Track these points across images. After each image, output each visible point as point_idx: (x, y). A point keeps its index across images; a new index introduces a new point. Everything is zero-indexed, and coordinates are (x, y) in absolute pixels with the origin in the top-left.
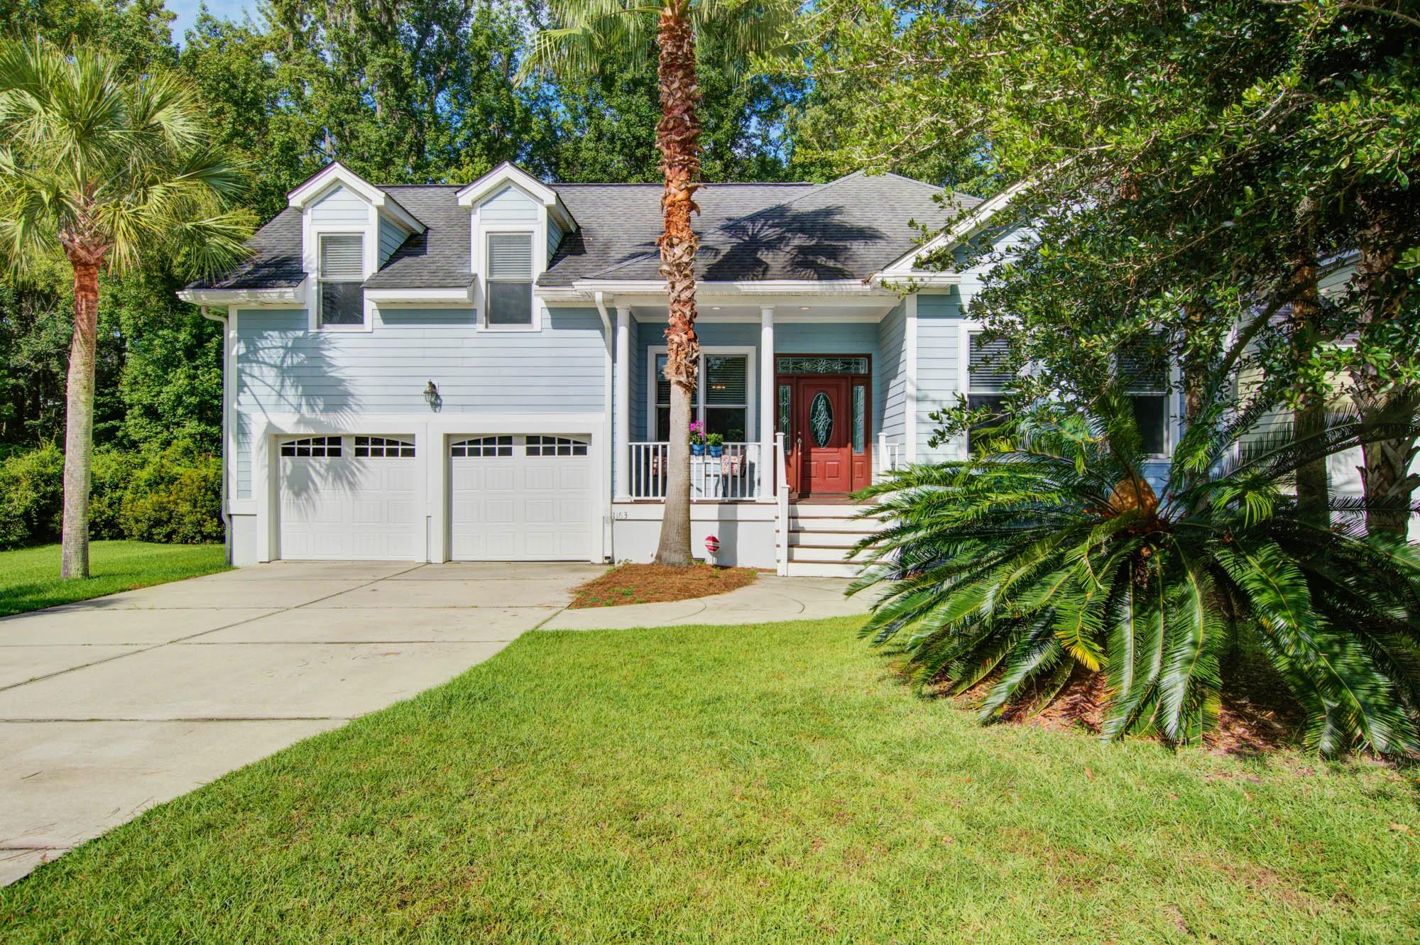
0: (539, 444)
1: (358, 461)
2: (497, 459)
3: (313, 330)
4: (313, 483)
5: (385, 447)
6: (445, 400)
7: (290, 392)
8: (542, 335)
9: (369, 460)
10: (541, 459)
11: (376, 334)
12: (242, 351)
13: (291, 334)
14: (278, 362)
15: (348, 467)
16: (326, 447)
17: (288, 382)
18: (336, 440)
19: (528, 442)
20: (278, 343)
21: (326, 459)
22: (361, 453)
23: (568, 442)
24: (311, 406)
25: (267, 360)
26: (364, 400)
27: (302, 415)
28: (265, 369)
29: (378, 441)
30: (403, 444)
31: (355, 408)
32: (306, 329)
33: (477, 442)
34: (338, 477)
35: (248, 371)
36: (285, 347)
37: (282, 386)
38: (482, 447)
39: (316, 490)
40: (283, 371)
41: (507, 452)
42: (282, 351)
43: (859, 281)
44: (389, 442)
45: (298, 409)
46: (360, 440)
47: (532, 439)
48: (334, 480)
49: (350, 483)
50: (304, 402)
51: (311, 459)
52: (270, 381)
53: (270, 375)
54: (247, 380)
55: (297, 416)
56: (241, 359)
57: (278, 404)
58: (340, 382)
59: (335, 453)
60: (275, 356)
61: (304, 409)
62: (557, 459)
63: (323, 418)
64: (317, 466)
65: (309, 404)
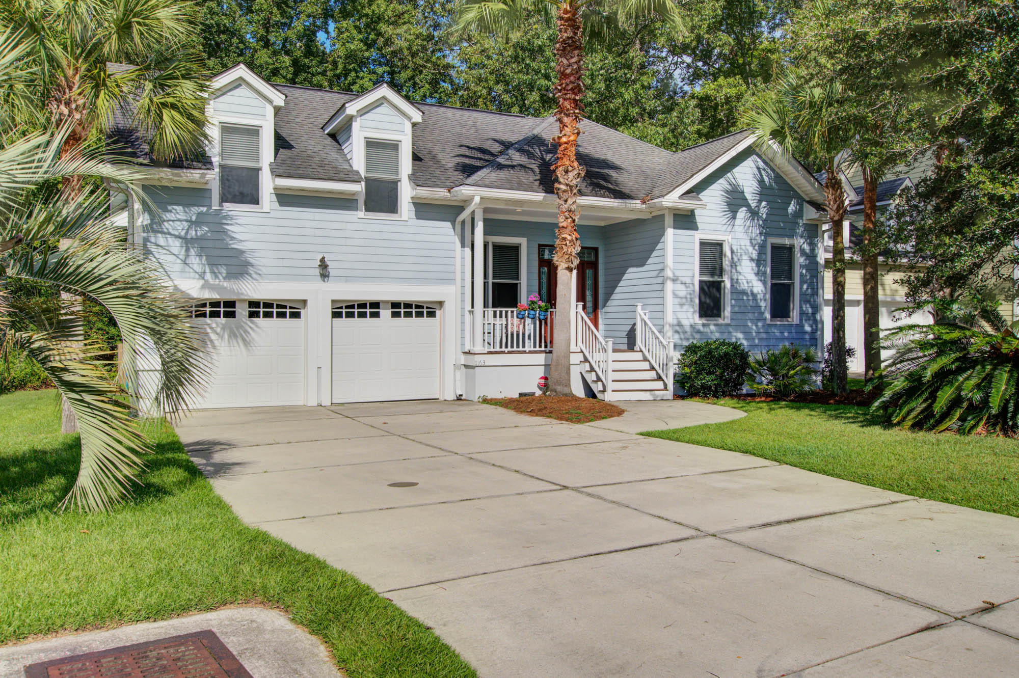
0: (401, 309)
1: (252, 322)
2: (368, 320)
3: (215, 207)
4: (211, 341)
5: (275, 310)
6: (332, 272)
7: (194, 260)
8: (408, 223)
9: (261, 321)
10: (402, 320)
11: (273, 214)
12: (147, 221)
13: (195, 210)
14: (183, 233)
15: (242, 327)
16: (222, 310)
17: (192, 252)
18: (231, 304)
19: (392, 308)
20: (182, 216)
21: (222, 320)
22: (252, 315)
23: (423, 307)
24: (215, 275)
25: (172, 232)
26: (264, 270)
27: (206, 281)
28: (171, 240)
29: (268, 305)
30: (291, 308)
31: (254, 276)
32: (210, 207)
33: (352, 307)
34: (233, 335)
35: (153, 240)
36: (190, 221)
37: (187, 256)
38: (356, 311)
39: (214, 347)
40: (187, 242)
41: (376, 315)
42: (186, 224)
43: (638, 202)
44: (278, 306)
45: (202, 276)
46: (253, 304)
47: (395, 305)
48: (230, 337)
49: (244, 340)
50: (208, 270)
51: (208, 320)
52: (175, 250)
53: (176, 245)
54: (153, 249)
55: (201, 282)
56: (145, 229)
57: (182, 272)
58: (242, 252)
59: (230, 315)
60: (180, 228)
61: (208, 276)
62: (414, 320)
63: (226, 284)
64: (214, 325)
65: (213, 272)
